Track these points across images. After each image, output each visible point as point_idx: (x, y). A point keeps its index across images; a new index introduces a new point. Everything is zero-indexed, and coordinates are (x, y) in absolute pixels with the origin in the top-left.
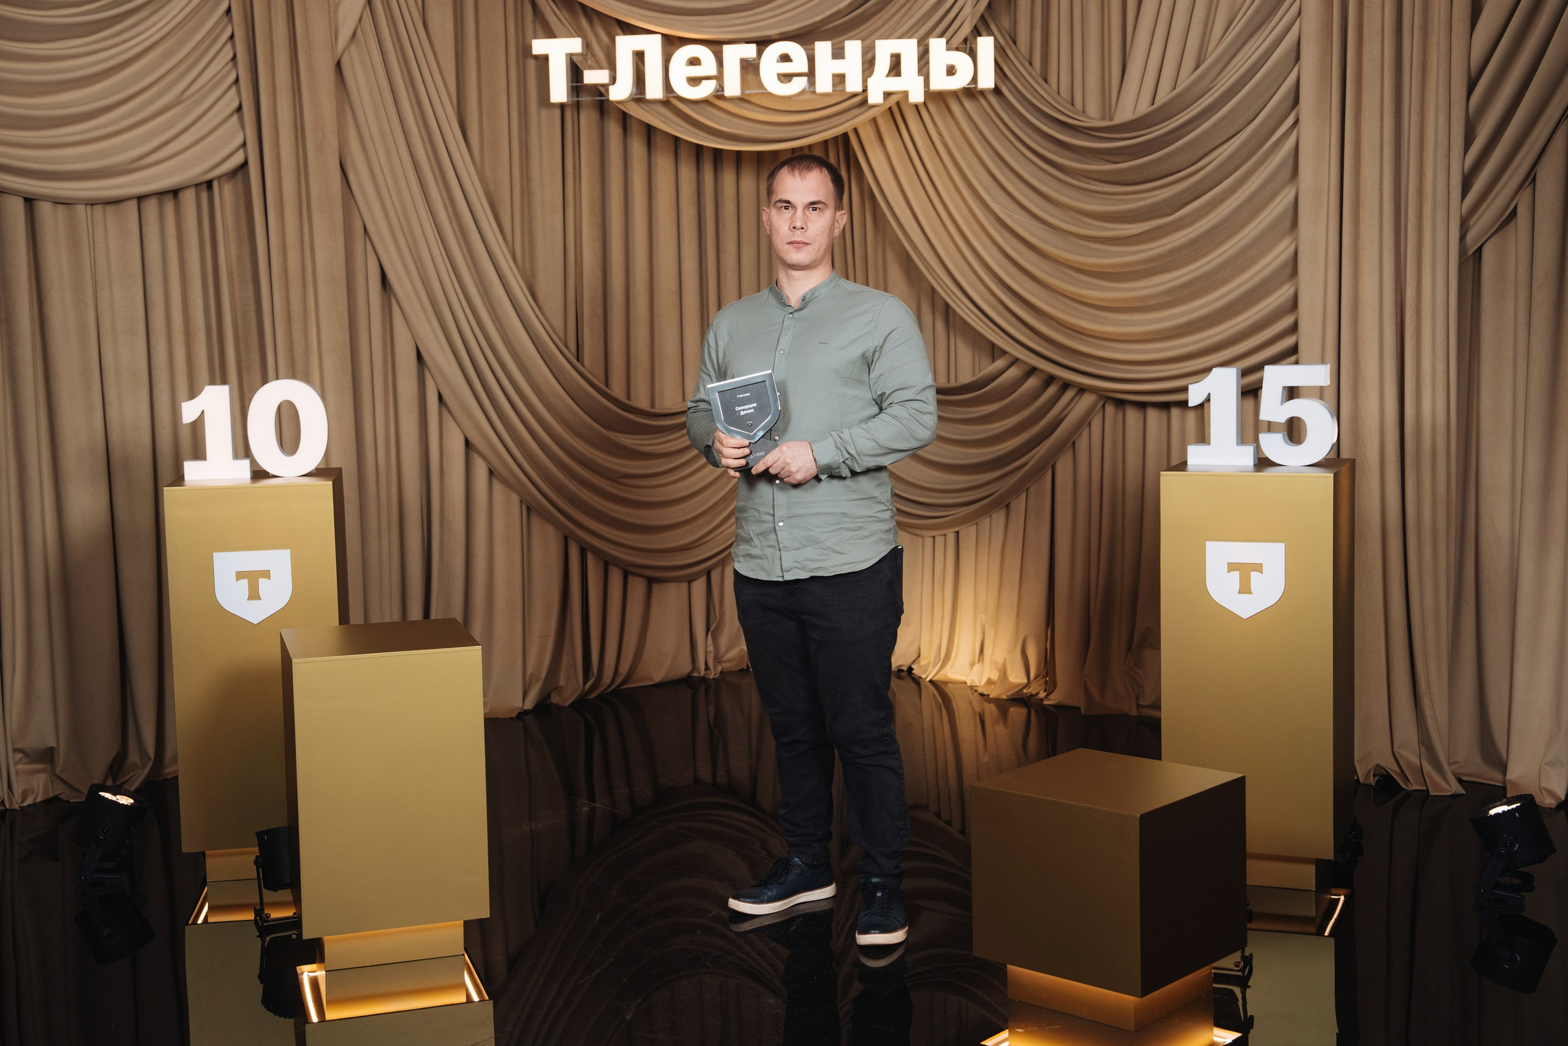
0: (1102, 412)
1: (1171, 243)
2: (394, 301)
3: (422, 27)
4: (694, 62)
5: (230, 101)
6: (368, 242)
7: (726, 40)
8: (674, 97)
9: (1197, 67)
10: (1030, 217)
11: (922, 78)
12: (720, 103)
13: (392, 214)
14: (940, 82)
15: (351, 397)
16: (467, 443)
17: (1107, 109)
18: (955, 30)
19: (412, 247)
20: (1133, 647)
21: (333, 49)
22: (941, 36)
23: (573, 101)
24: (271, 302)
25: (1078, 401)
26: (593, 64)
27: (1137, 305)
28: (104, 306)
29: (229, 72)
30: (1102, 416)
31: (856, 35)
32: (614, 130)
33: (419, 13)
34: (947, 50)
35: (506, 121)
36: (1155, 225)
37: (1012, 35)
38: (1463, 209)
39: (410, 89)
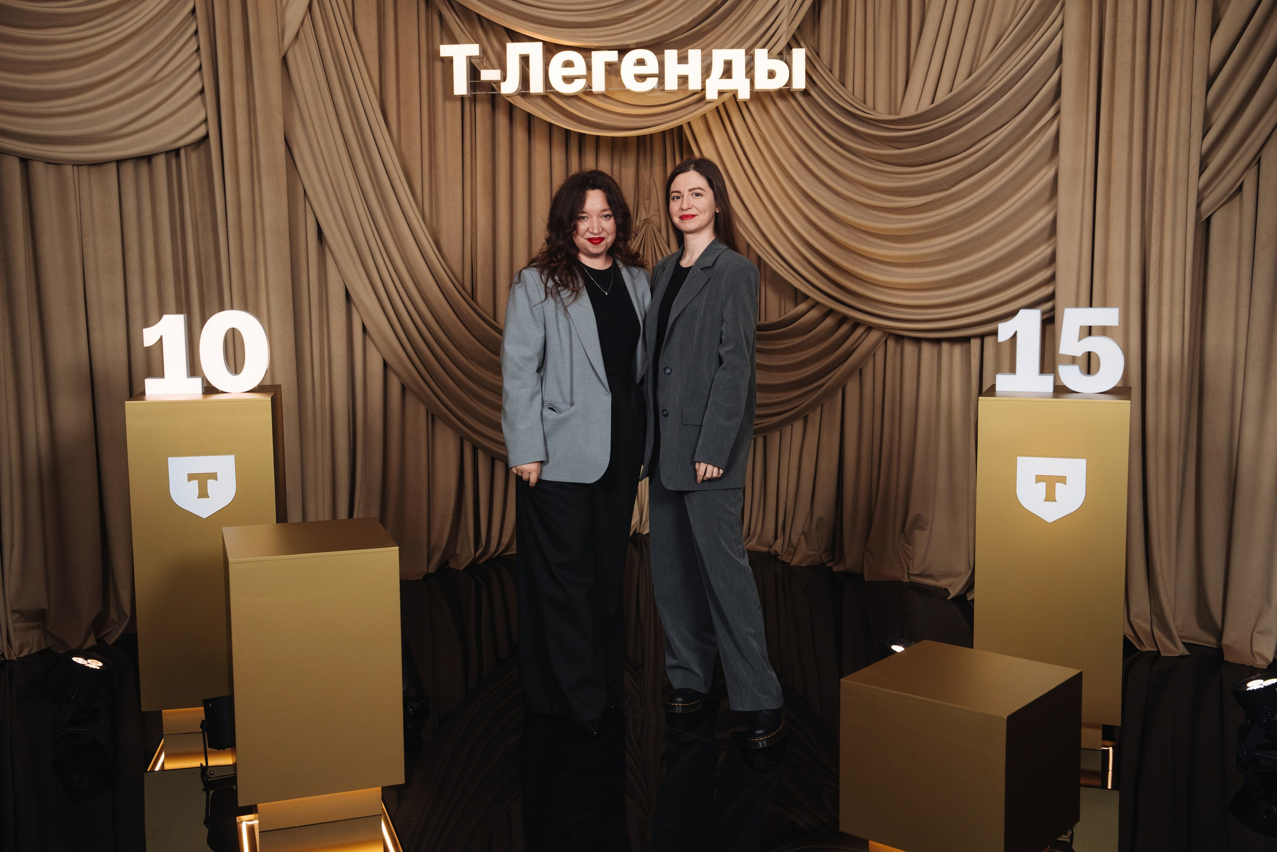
0: (884, 346)
1: (946, 212)
2: (327, 251)
3: (353, 32)
4: (568, 64)
5: (195, 85)
6: (307, 203)
7: (594, 48)
8: (551, 93)
9: (970, 75)
10: (829, 192)
11: (748, 80)
12: (588, 99)
13: (327, 181)
14: (763, 83)
15: (292, 326)
16: (385, 364)
17: (893, 106)
18: (774, 44)
19: (342, 206)
20: (906, 530)
21: (279, 43)
22: (764, 47)
23: (471, 95)
24: (227, 249)
25: (866, 337)
26: (488, 66)
27: (918, 261)
28: (89, 249)
29: (194, 61)
30: (884, 349)
31: (697, 46)
32: (502, 120)
33: (350, 20)
34: (768, 58)
35: (418, 110)
36: (933, 199)
37: (816, 49)
38: (1200, 183)
39: (343, 82)
